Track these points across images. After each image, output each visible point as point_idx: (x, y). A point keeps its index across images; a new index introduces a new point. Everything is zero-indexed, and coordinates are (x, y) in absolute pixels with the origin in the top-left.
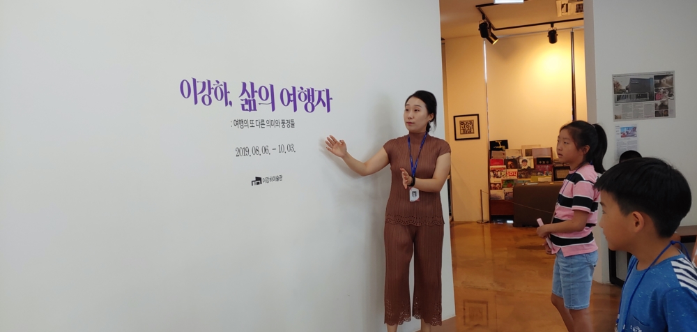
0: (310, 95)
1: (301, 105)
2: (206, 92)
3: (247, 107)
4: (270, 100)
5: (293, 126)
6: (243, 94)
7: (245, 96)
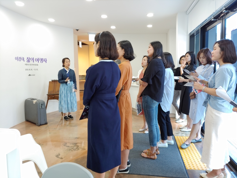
0: (42, 59)
1: (40, 61)
2: (20, 59)
3: (28, 62)
4: (33, 60)
5: (38, 65)
6: (27, 59)
7: (28, 60)
